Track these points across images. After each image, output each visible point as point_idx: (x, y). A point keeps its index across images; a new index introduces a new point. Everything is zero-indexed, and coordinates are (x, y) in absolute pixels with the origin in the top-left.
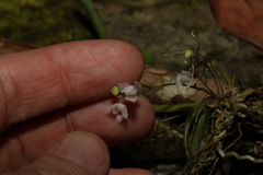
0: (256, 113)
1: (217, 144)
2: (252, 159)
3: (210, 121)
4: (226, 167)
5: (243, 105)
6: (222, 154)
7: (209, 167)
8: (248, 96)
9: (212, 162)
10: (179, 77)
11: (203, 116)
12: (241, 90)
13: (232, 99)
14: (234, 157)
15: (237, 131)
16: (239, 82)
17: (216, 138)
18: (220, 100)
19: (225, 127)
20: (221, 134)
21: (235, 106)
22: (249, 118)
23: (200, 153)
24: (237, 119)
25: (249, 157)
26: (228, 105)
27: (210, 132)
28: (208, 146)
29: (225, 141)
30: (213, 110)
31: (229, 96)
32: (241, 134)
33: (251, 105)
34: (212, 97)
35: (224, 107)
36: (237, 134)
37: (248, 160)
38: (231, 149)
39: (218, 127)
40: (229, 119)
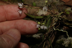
0: (64, 18)
1: (53, 27)
2: (63, 31)
3: (51, 21)
4: (55, 33)
5: (61, 16)
6: (55, 29)
7: (51, 33)
8: (62, 14)
9: (52, 31)
11: (49, 19)
12: (60, 12)
13: (57, 14)
14: (58, 30)
15: (59, 23)
16: (59, 10)
17: (53, 25)
19: (56, 22)
20: (54, 24)
21: (58, 16)
22: (62, 20)
23: (49, 29)
24: (59, 20)
25: (62, 30)
26: (56, 16)
27: (51, 23)
28: (51, 27)
29: (55, 26)
30: (52, 17)
32: (60, 24)
33: (63, 16)
34: (52, 14)
35: (55, 17)
36: (59, 24)
37: (62, 31)
38: (57, 28)
39: (54, 22)
40: (57, 20)
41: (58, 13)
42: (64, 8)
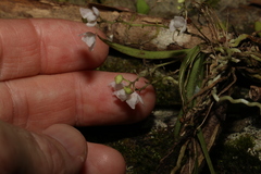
0: (250, 58)
1: (212, 89)
2: (246, 102)
3: (204, 67)
5: (238, 50)
6: (217, 98)
7: (204, 111)
8: (242, 42)
9: (207, 107)
10: (172, 23)
11: (198, 62)
12: (235, 36)
13: (226, 44)
14: (228, 101)
15: (232, 75)
16: (233, 27)
17: (210, 83)
18: (214, 45)
19: (219, 72)
20: (216, 79)
21: (229, 51)
22: (243, 63)
23: (195, 98)
24: (231, 64)
25: (243, 101)
26: (222, 50)
27: (204, 78)
28: (203, 91)
29: (220, 86)
30: (207, 55)
31: (223, 41)
32: (235, 79)
33: (245, 50)
34: (207, 42)
35: (218, 52)
36: (231, 79)
37: (242, 104)
38: (226, 93)
39: (213, 72)
40: (224, 64)
41: (228, 36)
42: (250, 17)
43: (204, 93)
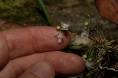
0: (116, 50)
1: (99, 63)
2: (114, 70)
3: (96, 54)
4: (103, 73)
5: (110, 47)
6: (101, 68)
7: (95, 73)
8: (112, 43)
9: (96, 71)
10: (82, 34)
11: (93, 51)
12: (110, 40)
13: (105, 44)
14: (106, 69)
15: (108, 58)
16: (108, 37)
17: (98, 61)
18: (100, 44)
19: (102, 56)
20: (100, 59)
21: (107, 47)
22: (113, 52)
24: (107, 52)
25: (113, 69)
26: (104, 47)
27: (95, 59)
28: (95, 64)
29: (102, 62)
30: (97, 48)
31: (104, 43)
32: (109, 60)
33: (114, 47)
34: (97, 43)
35: (102, 47)
36: (107, 59)
37: (112, 70)
38: (105, 66)
39: (99, 56)
40: (104, 53)
41: (106, 41)
43: (95, 65)
